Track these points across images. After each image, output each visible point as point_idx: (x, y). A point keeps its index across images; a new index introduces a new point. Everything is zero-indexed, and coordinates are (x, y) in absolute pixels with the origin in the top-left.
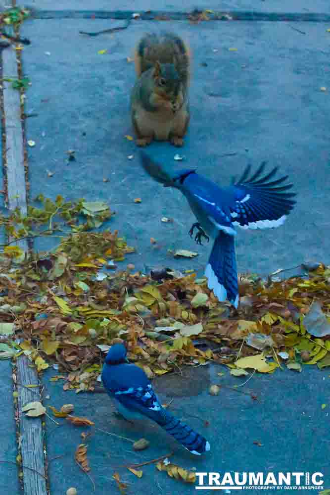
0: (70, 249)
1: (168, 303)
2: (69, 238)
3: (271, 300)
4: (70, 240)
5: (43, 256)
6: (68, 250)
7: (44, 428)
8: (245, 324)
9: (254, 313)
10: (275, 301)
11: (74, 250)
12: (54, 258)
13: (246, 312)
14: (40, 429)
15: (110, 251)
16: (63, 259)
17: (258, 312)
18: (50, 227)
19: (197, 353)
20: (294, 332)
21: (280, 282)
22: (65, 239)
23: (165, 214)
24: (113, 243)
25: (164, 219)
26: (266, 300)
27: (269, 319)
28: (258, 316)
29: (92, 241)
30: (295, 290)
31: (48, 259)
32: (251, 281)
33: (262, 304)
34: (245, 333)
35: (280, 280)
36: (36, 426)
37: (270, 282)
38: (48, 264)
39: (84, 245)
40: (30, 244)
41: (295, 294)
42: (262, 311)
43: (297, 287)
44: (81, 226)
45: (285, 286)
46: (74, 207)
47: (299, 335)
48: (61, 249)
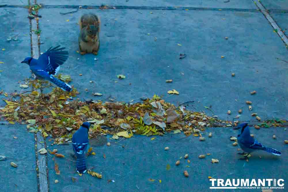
0: (56, 92)
1: (92, 112)
2: (56, 88)
3: (129, 111)
4: (56, 89)
5: (46, 95)
6: (55, 93)
7: (46, 158)
8: (120, 120)
9: (123, 116)
10: (131, 112)
11: (58, 93)
12: (50, 96)
13: (120, 116)
14: (45, 159)
15: (70, 93)
16: (54, 96)
18: (49, 84)
19: (103, 131)
20: (138, 123)
22: (54, 89)
23: (90, 80)
25: (91, 82)
26: (127, 111)
27: (129, 118)
28: (125, 117)
30: (138, 108)
31: (48, 96)
32: (122, 104)
33: (126, 113)
34: (120, 123)
35: (133, 104)
36: (43, 157)
37: (129, 105)
38: (48, 98)
40: (42, 91)
41: (138, 109)
42: (126, 115)
43: (139, 106)
45: (135, 106)
47: (140, 124)
48: (53, 93)
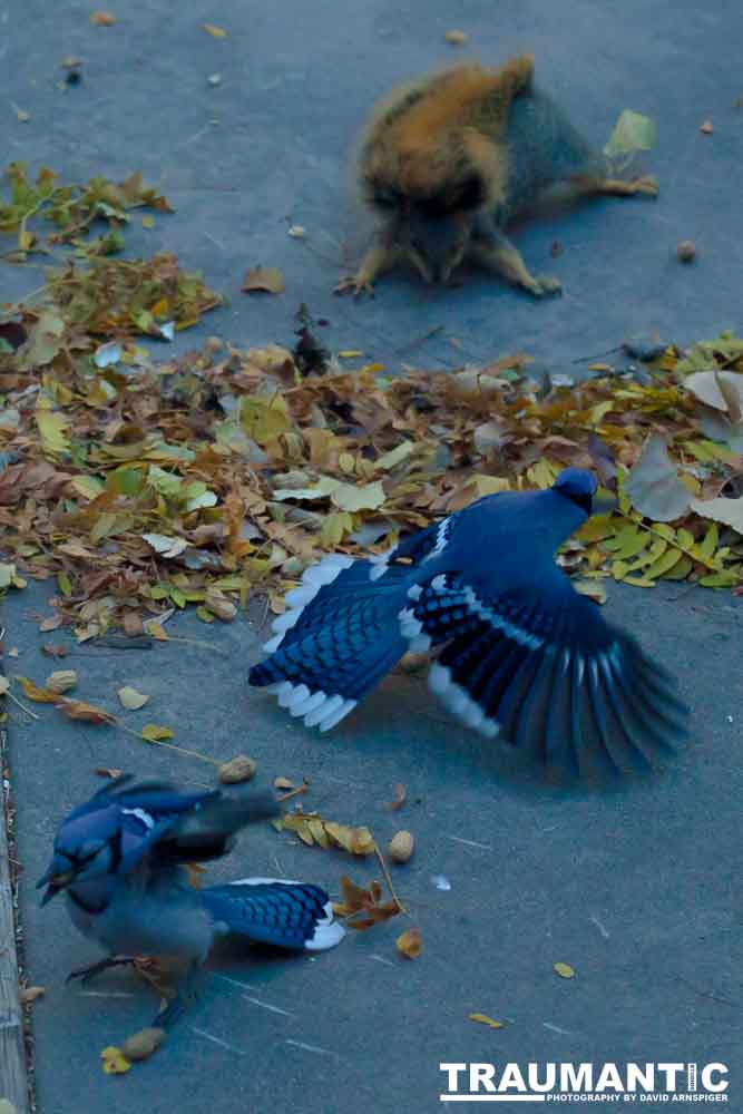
0: (70, 298)
1: (307, 432)
2: (68, 270)
3: (548, 426)
4: (69, 276)
5: (6, 314)
6: (63, 300)
8: (487, 484)
9: (508, 459)
10: (559, 432)
11: (81, 300)
12: (31, 319)
13: (490, 459)
15: (163, 304)
16: (53, 323)
17: (517, 457)
18: (23, 243)
21: (571, 388)
22: (58, 273)
23: (295, 216)
24: (173, 286)
25: (296, 230)
26: (535, 429)
27: (543, 474)
28: (518, 467)
29: (121, 280)
30: (606, 407)
31: (16, 320)
32: (503, 382)
33: (525, 439)
35: (571, 383)
37: (547, 387)
38: (15, 332)
39: (104, 290)
41: (607, 416)
42: (529, 456)
43: (609, 397)
44: (95, 243)
45: (583, 397)
46: (82, 197)
47: (617, 515)
48: (48, 298)
